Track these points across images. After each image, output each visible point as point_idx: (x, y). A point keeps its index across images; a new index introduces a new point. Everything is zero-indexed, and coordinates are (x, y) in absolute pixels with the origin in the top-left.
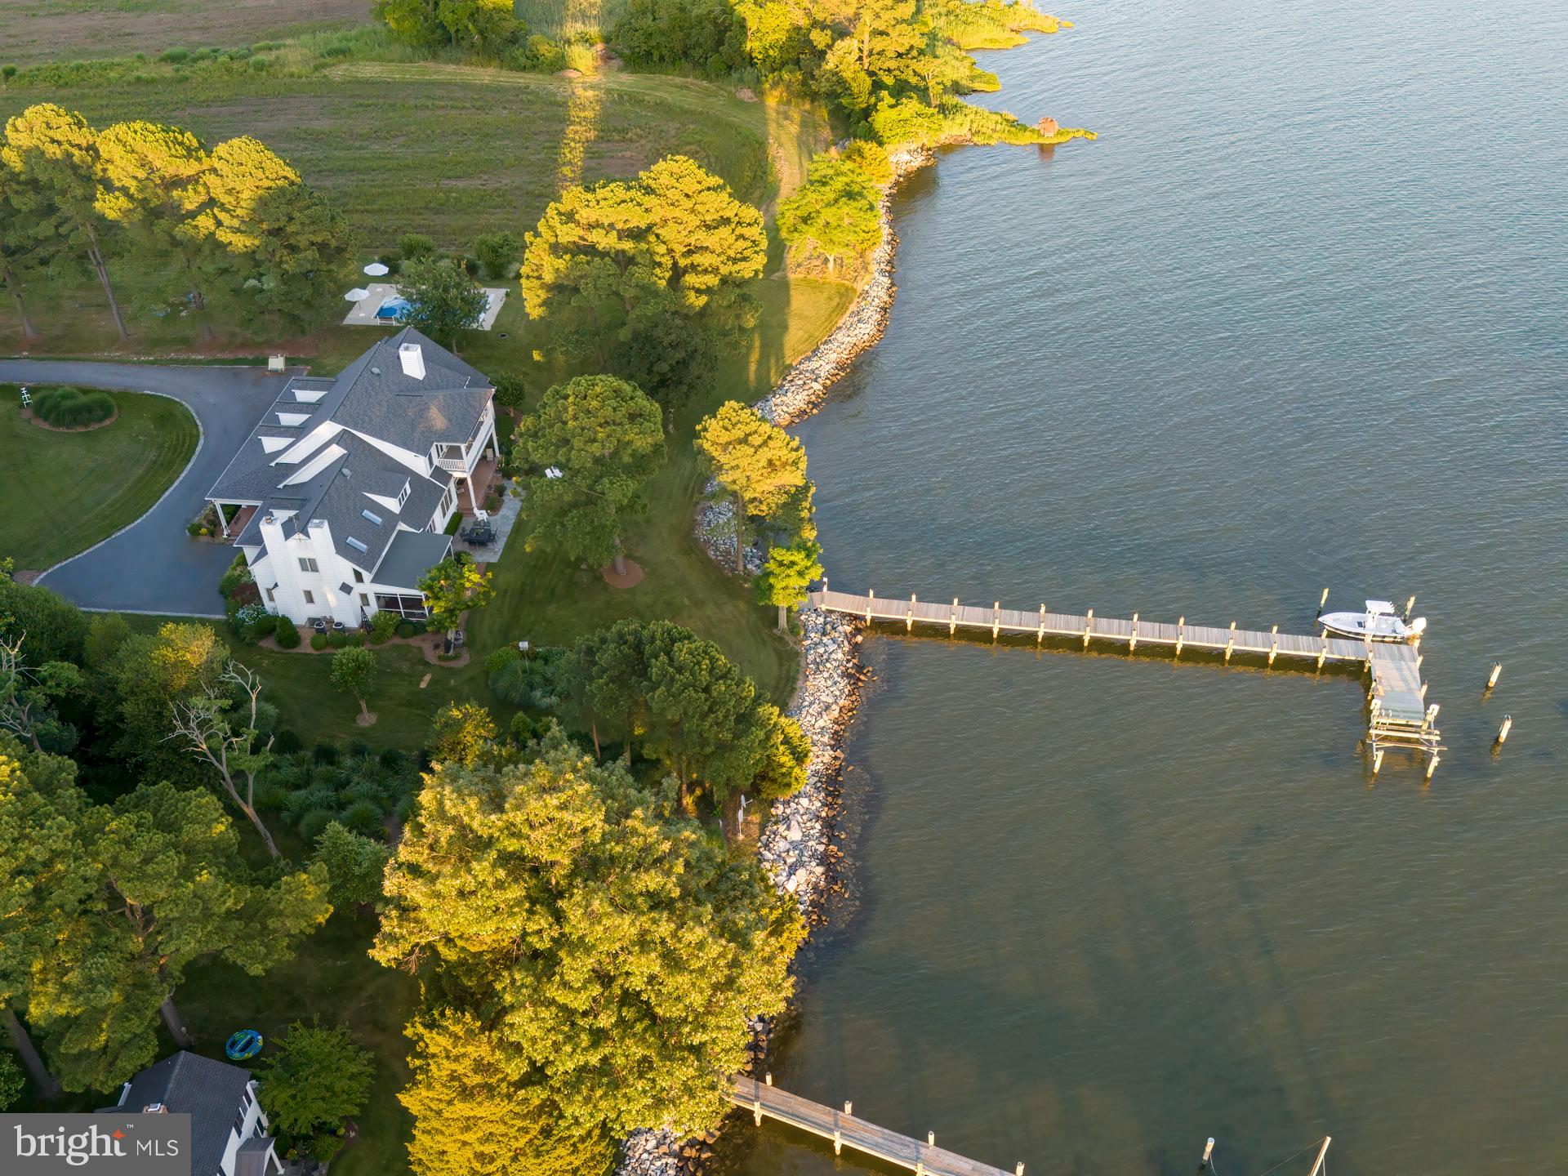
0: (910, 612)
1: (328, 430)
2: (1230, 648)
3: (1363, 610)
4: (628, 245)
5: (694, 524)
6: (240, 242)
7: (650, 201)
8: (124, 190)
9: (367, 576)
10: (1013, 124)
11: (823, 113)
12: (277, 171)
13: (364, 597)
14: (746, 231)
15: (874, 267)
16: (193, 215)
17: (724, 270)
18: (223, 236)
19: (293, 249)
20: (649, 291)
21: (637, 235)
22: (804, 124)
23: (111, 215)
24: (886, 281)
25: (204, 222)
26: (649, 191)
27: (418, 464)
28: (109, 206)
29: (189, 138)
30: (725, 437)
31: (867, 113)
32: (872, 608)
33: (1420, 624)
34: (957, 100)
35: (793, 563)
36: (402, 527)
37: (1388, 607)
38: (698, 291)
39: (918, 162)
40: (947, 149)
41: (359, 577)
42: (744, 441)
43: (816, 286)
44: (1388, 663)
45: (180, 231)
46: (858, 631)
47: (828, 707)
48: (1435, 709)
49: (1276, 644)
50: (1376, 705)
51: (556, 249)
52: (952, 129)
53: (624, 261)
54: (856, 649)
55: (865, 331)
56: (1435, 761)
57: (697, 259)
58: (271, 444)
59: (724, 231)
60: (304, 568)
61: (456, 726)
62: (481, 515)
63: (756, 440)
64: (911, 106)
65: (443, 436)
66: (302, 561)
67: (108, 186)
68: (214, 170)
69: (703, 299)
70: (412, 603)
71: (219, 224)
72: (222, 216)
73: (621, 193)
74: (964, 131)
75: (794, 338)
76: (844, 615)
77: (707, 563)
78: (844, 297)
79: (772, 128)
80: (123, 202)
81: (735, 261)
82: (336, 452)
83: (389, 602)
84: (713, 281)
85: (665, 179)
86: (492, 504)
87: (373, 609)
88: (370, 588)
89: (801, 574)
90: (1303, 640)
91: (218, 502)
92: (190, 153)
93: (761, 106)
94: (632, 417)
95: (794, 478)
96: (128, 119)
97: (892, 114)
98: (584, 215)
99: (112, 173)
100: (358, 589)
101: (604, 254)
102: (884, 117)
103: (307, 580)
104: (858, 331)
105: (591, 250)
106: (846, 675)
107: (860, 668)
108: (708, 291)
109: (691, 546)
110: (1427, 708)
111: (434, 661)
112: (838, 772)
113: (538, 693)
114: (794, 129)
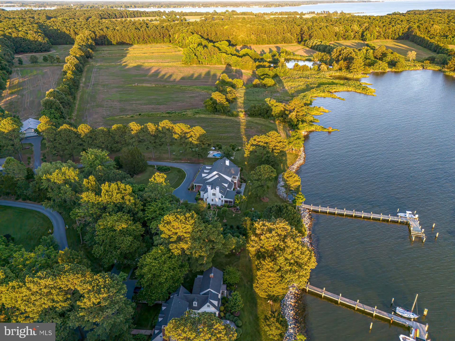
0: (320, 209)
1: (215, 173)
2: (381, 218)
3: (406, 213)
4: (265, 145)
5: (276, 192)
6: (196, 142)
7: (269, 138)
8: (178, 134)
9: (224, 197)
10: (323, 128)
11: (287, 125)
12: (203, 131)
13: (222, 201)
14: (284, 143)
15: (301, 151)
16: (188, 138)
17: (281, 150)
18: (193, 141)
19: (203, 144)
20: (268, 152)
21: (267, 143)
22: (283, 127)
23: (176, 138)
24: (304, 153)
25: (190, 139)
26: (269, 136)
27: (229, 179)
28: (176, 136)
29: (189, 126)
30: (288, 176)
31: (296, 125)
32: (312, 208)
33: (417, 216)
34: (312, 123)
35: (300, 197)
36: (228, 189)
37: (411, 212)
38: (276, 153)
39: (306, 134)
40: (311, 132)
41: (222, 197)
42: (291, 176)
43: (291, 154)
44: (413, 222)
45: (186, 141)
46: (310, 211)
47: (307, 224)
48: (423, 230)
49: (390, 218)
50: (412, 229)
51: (253, 145)
52: (312, 128)
53: (264, 147)
54: (310, 214)
55: (302, 161)
56: (425, 239)
57: (276, 148)
58: (204, 175)
59: (281, 143)
60: (213, 195)
61: (246, 221)
62: (238, 189)
63: (293, 176)
64: (305, 124)
65: (233, 175)
66: (213, 194)
67: (176, 133)
68: (192, 131)
69: (277, 154)
70: (230, 202)
71: (192, 140)
72: (193, 138)
73: (264, 137)
74: (314, 129)
75: (288, 162)
76: (307, 209)
77: (280, 198)
78: (297, 156)
79: (278, 127)
80: (178, 136)
81: (283, 148)
82: (217, 176)
83: (226, 202)
84: (279, 151)
85: (271, 135)
86: (240, 187)
87: (223, 203)
88: (224, 199)
89: (302, 199)
90: (395, 217)
91: (194, 184)
92: (189, 128)
93: (275, 124)
94: (272, 172)
95: (299, 183)
96: (179, 123)
97: (302, 125)
98: (258, 140)
99: (177, 131)
100: (222, 199)
101: (261, 146)
102: (300, 126)
103: (213, 197)
104: (300, 162)
105: (259, 146)
106: (309, 218)
107: (311, 218)
108: (278, 153)
109: (277, 196)
110: (421, 229)
111: (234, 212)
112: (311, 235)
113: (254, 218)
114: (282, 127)
